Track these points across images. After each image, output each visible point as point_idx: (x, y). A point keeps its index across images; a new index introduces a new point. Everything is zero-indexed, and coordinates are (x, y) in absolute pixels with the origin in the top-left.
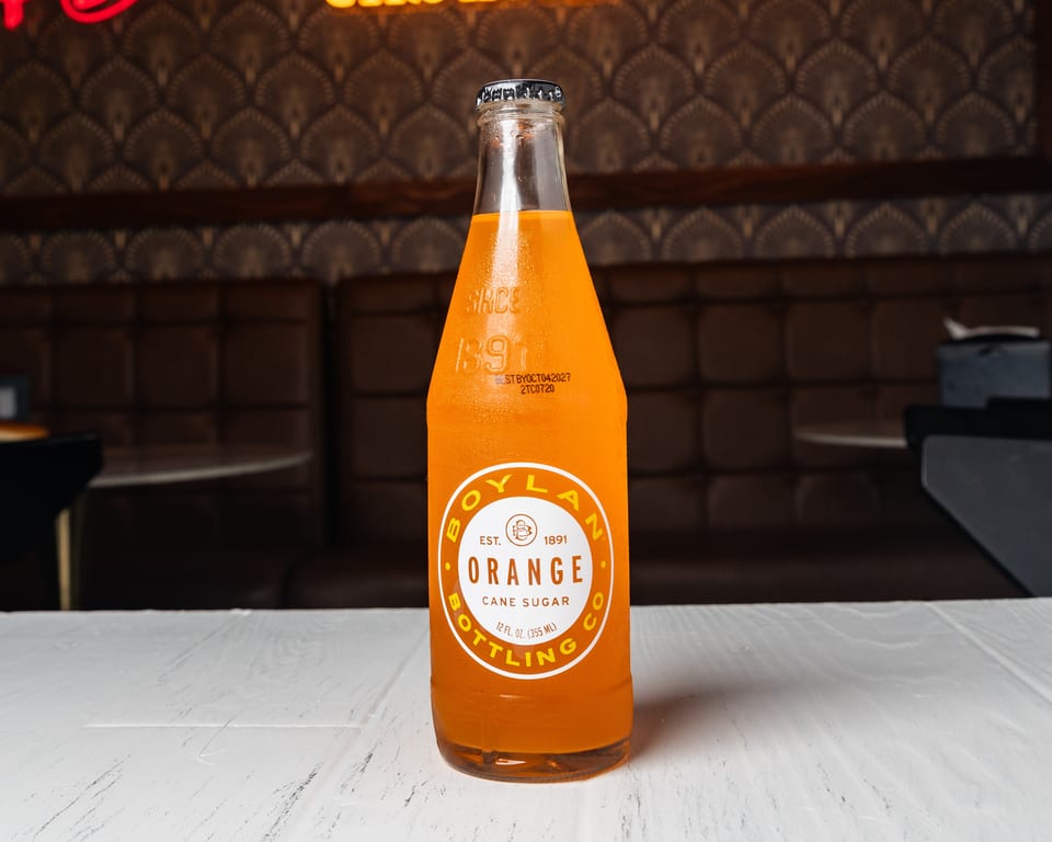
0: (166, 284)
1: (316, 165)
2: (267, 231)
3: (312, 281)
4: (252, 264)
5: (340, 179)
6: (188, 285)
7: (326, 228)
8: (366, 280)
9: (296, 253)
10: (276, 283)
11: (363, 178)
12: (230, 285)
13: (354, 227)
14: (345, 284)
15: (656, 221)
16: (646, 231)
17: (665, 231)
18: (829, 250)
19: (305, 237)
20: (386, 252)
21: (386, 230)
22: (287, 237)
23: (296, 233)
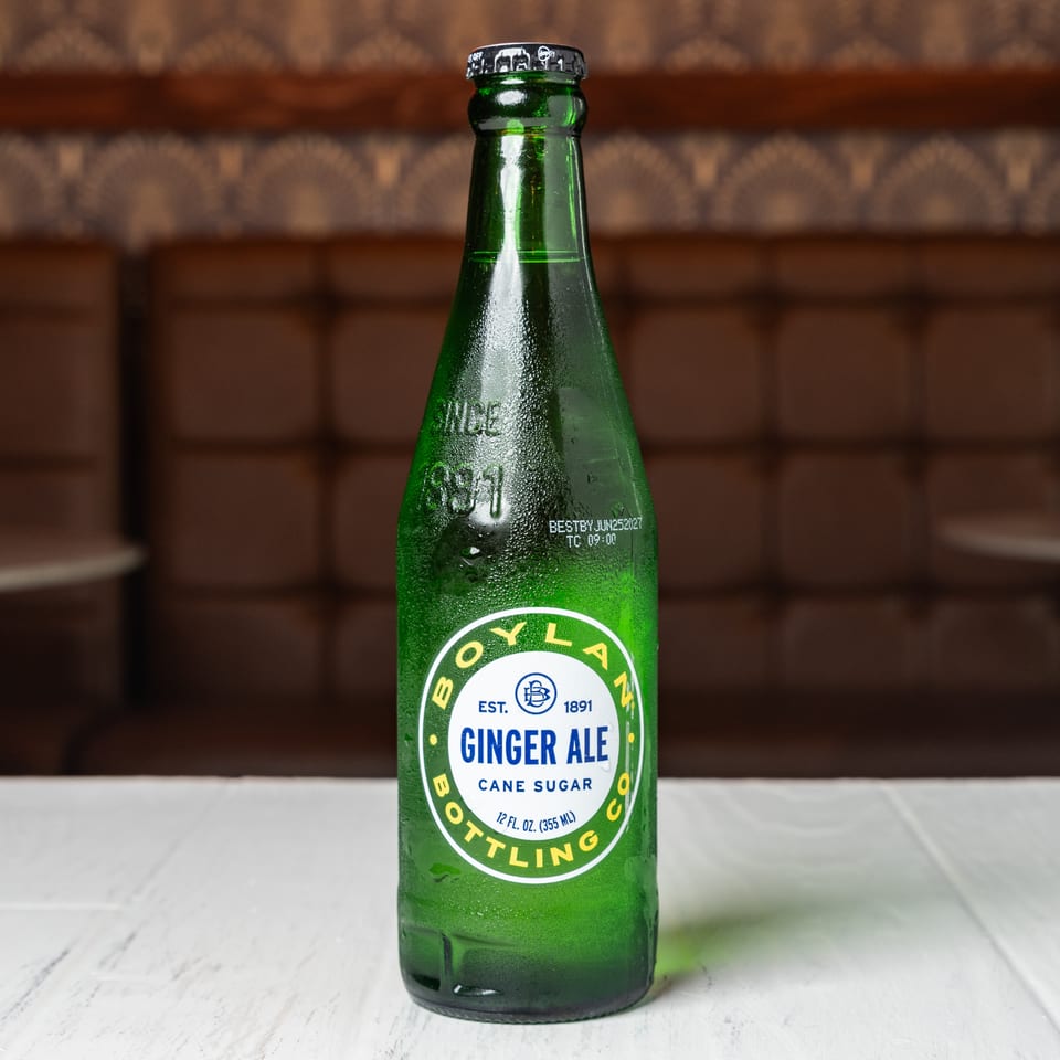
1: (109, 32)
3: (97, 244)
5: (149, 58)
7: (126, 151)
8: (195, 246)
9: (71, 192)
11: (197, 58)
13: (175, 151)
15: (706, 159)
16: (687, 172)
17: (723, 173)
18: (998, 216)
19: (87, 162)
20: (231, 196)
21: (230, 157)
22: (54, 162)
23: (70, 156)
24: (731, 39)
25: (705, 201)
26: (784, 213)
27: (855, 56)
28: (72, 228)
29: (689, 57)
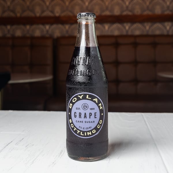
0: (19, 38)
1: (52, 12)
2: (41, 26)
3: (51, 37)
4: (38, 33)
5: (57, 15)
6: (24, 38)
7: (54, 26)
8: (63, 38)
9: (47, 31)
10: (43, 38)
11: (63, 15)
12: (33, 38)
13: (60, 26)
14: (58, 39)
15: (127, 26)
16: (125, 28)
17: (129, 28)
18: (165, 33)
19: (49, 28)
20: (67, 31)
21: (67, 27)
22: (45, 28)
23: (47, 27)
24: (130, 11)
25: (127, 31)
26: (137, 33)
27: (146, 13)
28: (47, 36)
29: (125, 13)
